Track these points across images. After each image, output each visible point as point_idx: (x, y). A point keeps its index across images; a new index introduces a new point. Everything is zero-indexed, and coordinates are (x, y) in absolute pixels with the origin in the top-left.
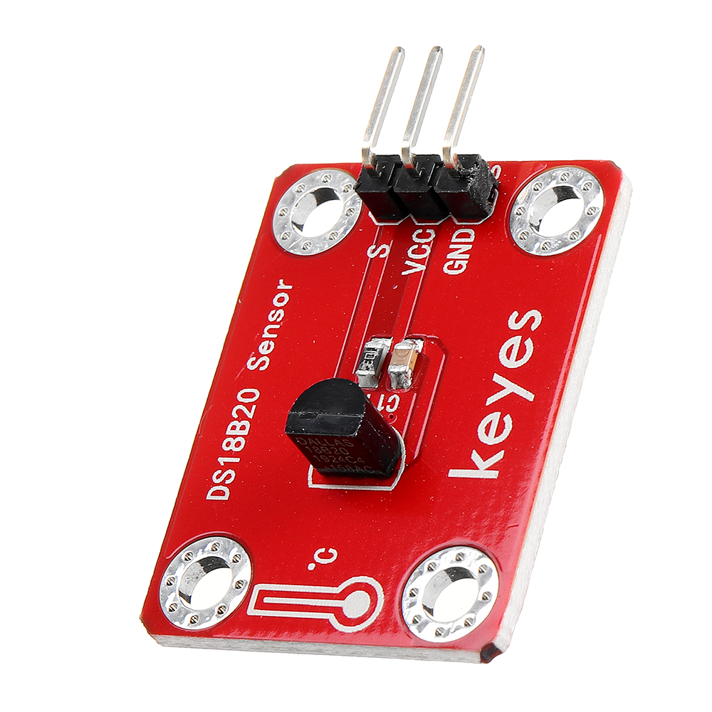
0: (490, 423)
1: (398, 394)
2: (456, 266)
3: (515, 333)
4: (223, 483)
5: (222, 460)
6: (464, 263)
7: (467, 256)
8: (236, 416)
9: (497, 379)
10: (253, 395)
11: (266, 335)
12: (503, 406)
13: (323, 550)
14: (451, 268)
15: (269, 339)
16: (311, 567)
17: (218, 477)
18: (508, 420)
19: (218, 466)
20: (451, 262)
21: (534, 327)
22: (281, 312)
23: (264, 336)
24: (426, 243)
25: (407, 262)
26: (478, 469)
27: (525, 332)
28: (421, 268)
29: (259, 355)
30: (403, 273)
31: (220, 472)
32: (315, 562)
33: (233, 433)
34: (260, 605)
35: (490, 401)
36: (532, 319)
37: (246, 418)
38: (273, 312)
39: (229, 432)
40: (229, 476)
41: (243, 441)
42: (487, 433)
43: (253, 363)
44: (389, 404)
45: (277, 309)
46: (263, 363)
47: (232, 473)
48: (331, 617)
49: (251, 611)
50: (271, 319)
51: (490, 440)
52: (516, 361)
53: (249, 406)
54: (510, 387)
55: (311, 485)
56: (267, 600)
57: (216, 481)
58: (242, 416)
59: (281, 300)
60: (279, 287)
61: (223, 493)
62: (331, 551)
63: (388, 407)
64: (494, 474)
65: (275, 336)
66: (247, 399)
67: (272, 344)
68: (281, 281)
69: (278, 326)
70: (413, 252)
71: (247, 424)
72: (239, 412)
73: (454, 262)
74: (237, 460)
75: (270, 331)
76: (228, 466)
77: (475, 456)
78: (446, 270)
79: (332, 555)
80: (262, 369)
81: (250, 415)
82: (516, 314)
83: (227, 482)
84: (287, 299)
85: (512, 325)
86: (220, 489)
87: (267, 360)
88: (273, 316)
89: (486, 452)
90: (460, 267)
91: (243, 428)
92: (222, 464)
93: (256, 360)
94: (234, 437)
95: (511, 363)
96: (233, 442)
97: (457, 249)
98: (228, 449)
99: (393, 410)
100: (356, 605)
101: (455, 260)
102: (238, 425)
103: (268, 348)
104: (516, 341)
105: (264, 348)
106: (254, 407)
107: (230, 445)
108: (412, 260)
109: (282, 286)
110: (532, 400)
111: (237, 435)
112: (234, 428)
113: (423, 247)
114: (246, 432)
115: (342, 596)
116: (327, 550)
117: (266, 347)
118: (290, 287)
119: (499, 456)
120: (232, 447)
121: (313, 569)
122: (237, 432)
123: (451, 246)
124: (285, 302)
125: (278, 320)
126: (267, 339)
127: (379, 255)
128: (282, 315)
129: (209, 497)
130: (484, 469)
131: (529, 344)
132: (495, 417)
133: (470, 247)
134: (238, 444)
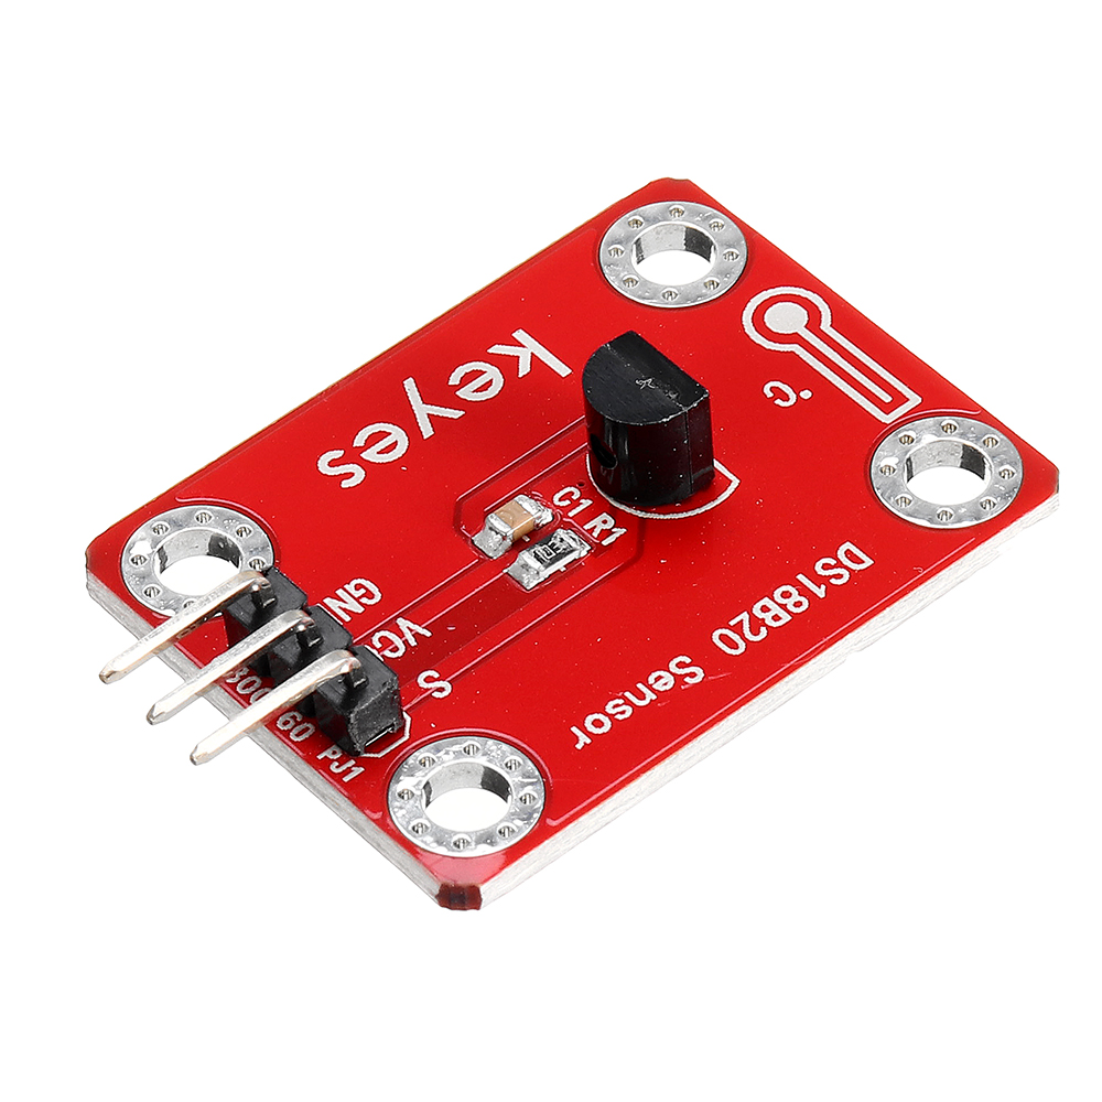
0: (476, 391)
1: (552, 502)
2: (363, 591)
3: (365, 464)
4: (840, 564)
5: (821, 592)
6: (350, 587)
7: (340, 592)
8: (763, 630)
9: (427, 431)
10: (723, 638)
11: (650, 696)
12: (447, 397)
13: (778, 402)
14: (369, 595)
15: (650, 687)
16: (806, 394)
17: (839, 576)
18: (454, 379)
19: (830, 588)
20: (364, 600)
21: (338, 454)
22: (609, 708)
23: (654, 697)
24: (374, 647)
25: (413, 643)
26: (532, 354)
27: (353, 456)
28: (403, 623)
29: (679, 679)
30: (428, 634)
31: (833, 581)
32: (798, 396)
33: (782, 613)
34: (899, 399)
35: (456, 414)
36: (333, 464)
37: (753, 618)
38: (620, 717)
39: (786, 618)
40: (826, 567)
41: (777, 594)
42: (490, 383)
43: (693, 675)
44: (571, 500)
45: (611, 717)
46: (681, 665)
47: (818, 567)
48: (826, 325)
49: (914, 400)
50: (629, 711)
51: (493, 373)
52: (390, 434)
53: (738, 629)
54: (422, 411)
55: (735, 482)
56: (887, 398)
57: (846, 575)
58: (756, 624)
59: (598, 724)
60: (588, 741)
61: (848, 553)
62: (770, 395)
63: (574, 497)
64: (520, 335)
65: (640, 686)
66: (732, 639)
67: (651, 680)
68: (579, 746)
69: (627, 694)
70: (396, 649)
71: (756, 610)
72: (755, 632)
73: (360, 597)
74: (801, 577)
75: (642, 696)
76: (818, 580)
77: (524, 368)
78: (378, 597)
79: (772, 389)
80: (688, 660)
81: (745, 616)
82: (345, 484)
83: (833, 562)
84: (590, 718)
85: (359, 475)
86: (847, 561)
87: (672, 666)
88: (623, 712)
89: (508, 365)
90: (358, 587)
91: (765, 609)
92: (823, 587)
93: (687, 675)
94: (783, 607)
95: (398, 435)
96: (789, 603)
97: (344, 610)
98: (803, 599)
99: (572, 489)
100: (787, 318)
101: (357, 600)
102: (768, 617)
103: (660, 678)
104: (371, 455)
105: (665, 682)
106: (732, 623)
107: (796, 603)
108: (406, 642)
109: (583, 740)
110: (411, 379)
111: (779, 607)
112: (776, 618)
113: (379, 645)
114: (766, 601)
115: (794, 338)
116: (774, 398)
117: (662, 681)
118: (574, 729)
119: (497, 349)
120: (796, 597)
121: (807, 391)
122: (776, 610)
123: (348, 619)
124: (596, 716)
125: (621, 701)
126: (653, 691)
127: (438, 680)
128: (611, 704)
129: (869, 562)
130: (527, 349)
131: (359, 441)
132: (466, 393)
133: (327, 601)
134: (786, 595)
